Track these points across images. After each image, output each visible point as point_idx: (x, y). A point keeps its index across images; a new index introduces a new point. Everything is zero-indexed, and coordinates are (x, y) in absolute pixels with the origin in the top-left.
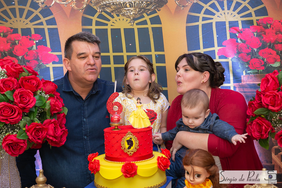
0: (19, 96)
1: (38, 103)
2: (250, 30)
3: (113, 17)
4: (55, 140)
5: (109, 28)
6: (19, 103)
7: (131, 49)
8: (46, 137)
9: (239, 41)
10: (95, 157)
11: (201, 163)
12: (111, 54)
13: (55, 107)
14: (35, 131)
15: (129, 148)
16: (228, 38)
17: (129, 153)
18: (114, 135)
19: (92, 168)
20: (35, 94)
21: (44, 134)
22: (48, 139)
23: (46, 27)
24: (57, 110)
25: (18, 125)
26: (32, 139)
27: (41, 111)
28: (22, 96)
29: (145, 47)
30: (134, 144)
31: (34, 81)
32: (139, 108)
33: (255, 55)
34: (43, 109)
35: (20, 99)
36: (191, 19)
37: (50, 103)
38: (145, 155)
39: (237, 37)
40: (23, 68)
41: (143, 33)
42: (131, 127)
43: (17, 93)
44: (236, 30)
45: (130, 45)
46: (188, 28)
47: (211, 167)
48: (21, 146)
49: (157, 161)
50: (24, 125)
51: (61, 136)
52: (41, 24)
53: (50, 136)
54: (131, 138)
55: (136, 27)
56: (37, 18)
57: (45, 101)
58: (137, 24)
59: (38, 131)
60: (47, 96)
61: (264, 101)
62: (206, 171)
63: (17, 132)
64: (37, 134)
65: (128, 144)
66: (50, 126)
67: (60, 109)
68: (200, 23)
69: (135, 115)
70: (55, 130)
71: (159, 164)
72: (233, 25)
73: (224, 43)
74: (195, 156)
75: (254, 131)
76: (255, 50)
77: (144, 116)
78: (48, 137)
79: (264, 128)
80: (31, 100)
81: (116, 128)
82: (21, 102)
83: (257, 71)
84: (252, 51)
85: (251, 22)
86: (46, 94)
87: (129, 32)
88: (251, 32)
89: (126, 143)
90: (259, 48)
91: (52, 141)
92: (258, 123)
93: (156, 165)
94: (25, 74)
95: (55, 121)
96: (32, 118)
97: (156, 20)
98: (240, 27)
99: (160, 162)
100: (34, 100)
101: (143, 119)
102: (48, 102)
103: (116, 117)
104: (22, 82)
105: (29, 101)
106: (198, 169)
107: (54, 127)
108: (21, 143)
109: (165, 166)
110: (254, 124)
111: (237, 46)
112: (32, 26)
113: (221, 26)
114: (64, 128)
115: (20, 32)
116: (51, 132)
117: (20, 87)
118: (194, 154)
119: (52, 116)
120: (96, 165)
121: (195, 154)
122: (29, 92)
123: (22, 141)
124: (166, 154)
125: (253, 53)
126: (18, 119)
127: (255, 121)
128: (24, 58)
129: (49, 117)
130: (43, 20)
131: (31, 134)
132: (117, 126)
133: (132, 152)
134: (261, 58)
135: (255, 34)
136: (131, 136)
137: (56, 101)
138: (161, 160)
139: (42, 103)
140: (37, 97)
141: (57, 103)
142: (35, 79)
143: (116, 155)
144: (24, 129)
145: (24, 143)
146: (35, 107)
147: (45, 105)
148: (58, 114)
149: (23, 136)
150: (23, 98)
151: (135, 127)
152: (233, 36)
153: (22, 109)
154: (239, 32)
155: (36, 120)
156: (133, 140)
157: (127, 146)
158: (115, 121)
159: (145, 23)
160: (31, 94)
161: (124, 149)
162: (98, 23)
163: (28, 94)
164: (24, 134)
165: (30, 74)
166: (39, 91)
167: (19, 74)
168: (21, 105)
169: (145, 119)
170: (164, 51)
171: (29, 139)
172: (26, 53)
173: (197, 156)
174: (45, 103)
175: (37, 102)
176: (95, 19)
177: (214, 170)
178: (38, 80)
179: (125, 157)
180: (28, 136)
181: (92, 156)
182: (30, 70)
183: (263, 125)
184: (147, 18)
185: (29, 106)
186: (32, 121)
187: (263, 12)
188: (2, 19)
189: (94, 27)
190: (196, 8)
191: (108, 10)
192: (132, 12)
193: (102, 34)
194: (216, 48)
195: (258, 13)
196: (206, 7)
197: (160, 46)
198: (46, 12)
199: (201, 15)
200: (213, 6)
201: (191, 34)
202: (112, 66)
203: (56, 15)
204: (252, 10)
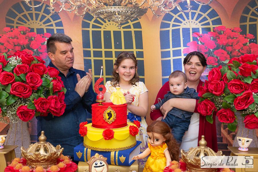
0: (30, 77)
1: (44, 84)
2: (208, 35)
3: (105, 22)
4: (55, 111)
5: (102, 30)
6: (30, 83)
7: (118, 46)
8: (49, 109)
9: (199, 43)
10: (85, 124)
11: (159, 130)
12: (103, 50)
13: (57, 87)
14: (41, 104)
15: (109, 119)
16: (191, 40)
17: (109, 122)
18: (98, 109)
19: (81, 132)
20: (42, 77)
21: (48, 106)
22: (51, 110)
23: (55, 28)
24: (58, 89)
25: (29, 99)
26: (38, 109)
27: (47, 89)
28: (32, 78)
29: (129, 45)
30: (113, 116)
31: (42, 68)
32: (118, 90)
33: (211, 54)
34: (48, 88)
35: (31, 80)
36: (163, 25)
37: (53, 84)
38: (120, 124)
39: (198, 40)
40: (34, 57)
41: (128, 35)
42: (111, 104)
43: (29, 75)
44: (198, 35)
45: (118, 43)
46: (161, 32)
47: (166, 134)
48: (31, 114)
49: (129, 129)
50: (33, 99)
51: (61, 108)
52: (52, 25)
53: (52, 108)
54: (110, 112)
55: (122, 30)
56: (48, 21)
57: (49, 82)
58: (123, 28)
59: (43, 103)
60: (52, 79)
61: (209, 87)
62: (162, 136)
63: (28, 104)
64: (42, 106)
65: (108, 116)
66: (52, 101)
67: (60, 88)
68: (171, 29)
69: (115, 95)
70: (56, 104)
71: (130, 131)
72: (196, 31)
73: (188, 44)
74: (156, 126)
75: (202, 110)
76: (211, 50)
77: (121, 96)
78: (50, 108)
79: (209, 107)
80: (39, 81)
81: (101, 103)
82: (31, 82)
83: (212, 67)
84: (209, 51)
85: (209, 29)
86: (50, 77)
87: (117, 34)
88: (208, 37)
89: (107, 115)
90: (214, 49)
91: (53, 111)
92: (205, 104)
93: (128, 132)
94: (35, 62)
95: (56, 97)
96: (39, 94)
97: (138, 25)
98: (201, 33)
99: (131, 129)
100: (41, 81)
101: (120, 98)
102: (52, 83)
103: (101, 96)
104: (33, 68)
105: (37, 81)
106: (157, 135)
107: (55, 102)
108: (31, 112)
109: (134, 133)
110: (202, 104)
111: (198, 47)
112: (44, 27)
113: (186, 31)
114: (63, 103)
115: (35, 31)
116: (53, 105)
117: (31, 72)
118: (154, 124)
119: (54, 93)
120: (84, 130)
121: (156, 124)
122: (37, 75)
123: (31, 110)
124: (137, 125)
126: (28, 95)
127: (203, 102)
128: (38, 51)
129: (52, 94)
130: (53, 22)
131: (38, 106)
132: (102, 103)
133: (111, 121)
134: (215, 56)
135: (212, 38)
136: (111, 110)
137: (58, 82)
138: (132, 129)
139: (47, 83)
140: (43, 79)
141: (58, 84)
142: (42, 66)
143: (99, 124)
144: (33, 102)
145: (32, 112)
146: (42, 86)
147: (49, 85)
148: (59, 92)
149: (32, 107)
150: (33, 79)
151: (115, 103)
152: (195, 39)
153: (32, 87)
154: (200, 37)
155: (42, 95)
156: (112, 113)
157: (108, 117)
158: (100, 99)
159: (129, 27)
160: (39, 77)
161: (105, 119)
162: (94, 26)
163: (36, 77)
164: (33, 105)
165: (39, 62)
166: (45, 75)
167: (31, 62)
168: (31, 84)
169: (122, 98)
170: (142, 49)
171: (36, 109)
172: (40, 47)
173: (157, 125)
174: (49, 84)
175: (43, 82)
176: (92, 23)
177: (169, 136)
178: (44, 67)
179: (106, 125)
180: (36, 107)
181: (83, 124)
182: (39, 60)
183: (209, 105)
185: (37, 85)
186: (39, 96)
187: (218, 22)
188: (22, 21)
189: (91, 29)
190: (168, 17)
191: (102, 17)
192: (120, 19)
193: (96, 35)
194: (182, 48)
195: (214, 22)
196: (176, 16)
197: (140, 45)
198: (56, 16)
199: (172, 23)
200: (181, 16)
201: (164, 37)
202: (104, 59)
203: (63, 19)
204: (210, 20)
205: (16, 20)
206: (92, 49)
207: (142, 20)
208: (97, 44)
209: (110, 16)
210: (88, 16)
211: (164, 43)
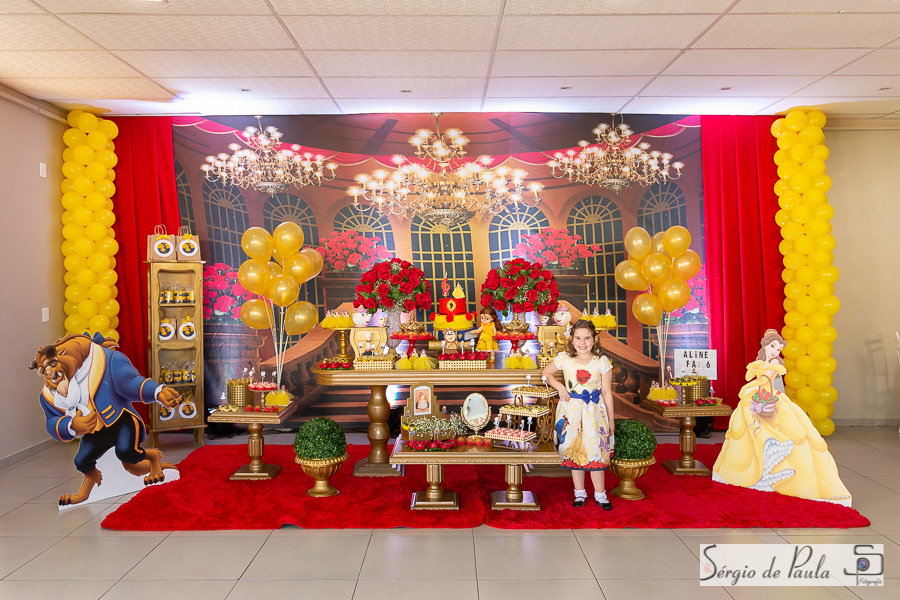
2: (536, 237)
3: (434, 225)
5: (431, 233)
7: (447, 249)
9: (528, 244)
12: (433, 253)
16: (520, 242)
23: (384, 231)
29: (458, 248)
36: (492, 228)
39: (527, 242)
41: (457, 237)
44: (526, 236)
45: (447, 246)
46: (490, 234)
52: (380, 229)
55: (451, 233)
56: (377, 224)
58: (452, 231)
68: (499, 231)
72: (524, 232)
73: (517, 246)
76: (540, 251)
85: (537, 231)
87: (446, 237)
90: (543, 250)
97: (467, 228)
98: (529, 234)
112: (373, 231)
113: (514, 233)
115: (364, 235)
125: (538, 254)
130: (382, 226)
135: (540, 239)
152: (523, 241)
154: (528, 238)
159: (458, 230)
162: (423, 229)
170: (471, 251)
176: (421, 226)
184: (460, 226)
187: (546, 223)
188: (351, 225)
189: (420, 232)
190: (496, 220)
191: (431, 220)
192: (449, 222)
193: (426, 238)
194: (511, 250)
195: (542, 224)
196: (504, 219)
197: (469, 247)
198: (384, 220)
199: (500, 225)
200: (509, 218)
201: (493, 239)
202: (433, 261)
203: (391, 222)
204: (537, 222)
205: (344, 224)
206: (421, 252)
207: (470, 223)
208: (426, 247)
209: (439, 219)
210: (417, 220)
211: (493, 245)
